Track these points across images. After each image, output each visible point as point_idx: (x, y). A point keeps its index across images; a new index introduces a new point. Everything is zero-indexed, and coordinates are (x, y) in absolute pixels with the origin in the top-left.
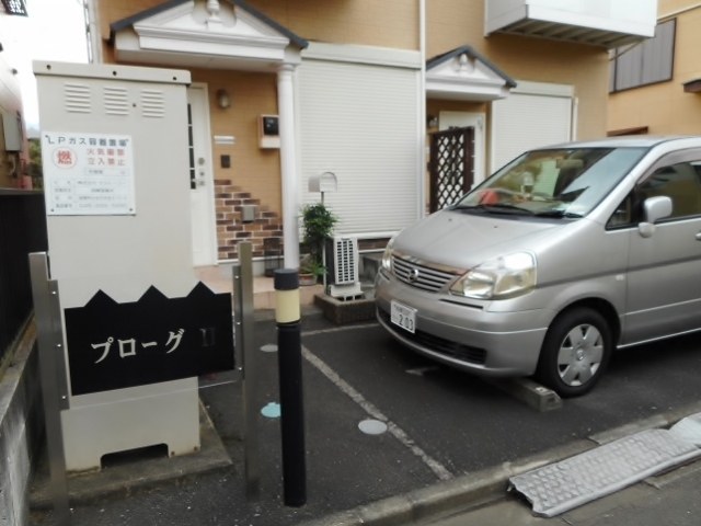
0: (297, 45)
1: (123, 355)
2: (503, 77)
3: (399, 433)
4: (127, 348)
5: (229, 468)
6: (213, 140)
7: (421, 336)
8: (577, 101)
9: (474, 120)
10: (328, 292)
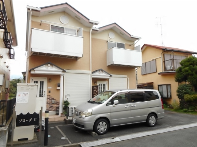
0: (64, 71)
1: (23, 121)
2: (110, 75)
3: (67, 139)
4: (24, 121)
5: (37, 142)
6: (47, 88)
7: (76, 124)
8: (128, 78)
9: (106, 82)
10: (67, 118)
